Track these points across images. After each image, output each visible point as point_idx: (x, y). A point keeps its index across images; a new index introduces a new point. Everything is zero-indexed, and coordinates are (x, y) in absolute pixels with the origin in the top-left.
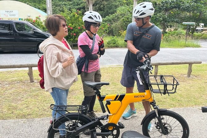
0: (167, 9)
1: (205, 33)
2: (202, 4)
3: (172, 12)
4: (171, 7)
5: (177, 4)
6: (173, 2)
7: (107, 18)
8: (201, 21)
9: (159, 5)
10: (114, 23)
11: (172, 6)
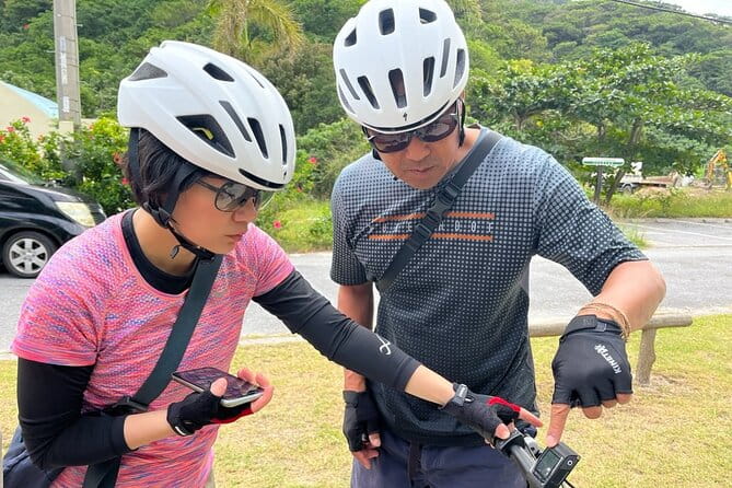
0: (524, 111)
1: (652, 196)
2: (642, 94)
3: (539, 123)
4: (539, 105)
5: (558, 94)
6: (546, 86)
7: (313, 134)
8: (639, 154)
9: (498, 94)
10: (337, 154)
11: (541, 102)
